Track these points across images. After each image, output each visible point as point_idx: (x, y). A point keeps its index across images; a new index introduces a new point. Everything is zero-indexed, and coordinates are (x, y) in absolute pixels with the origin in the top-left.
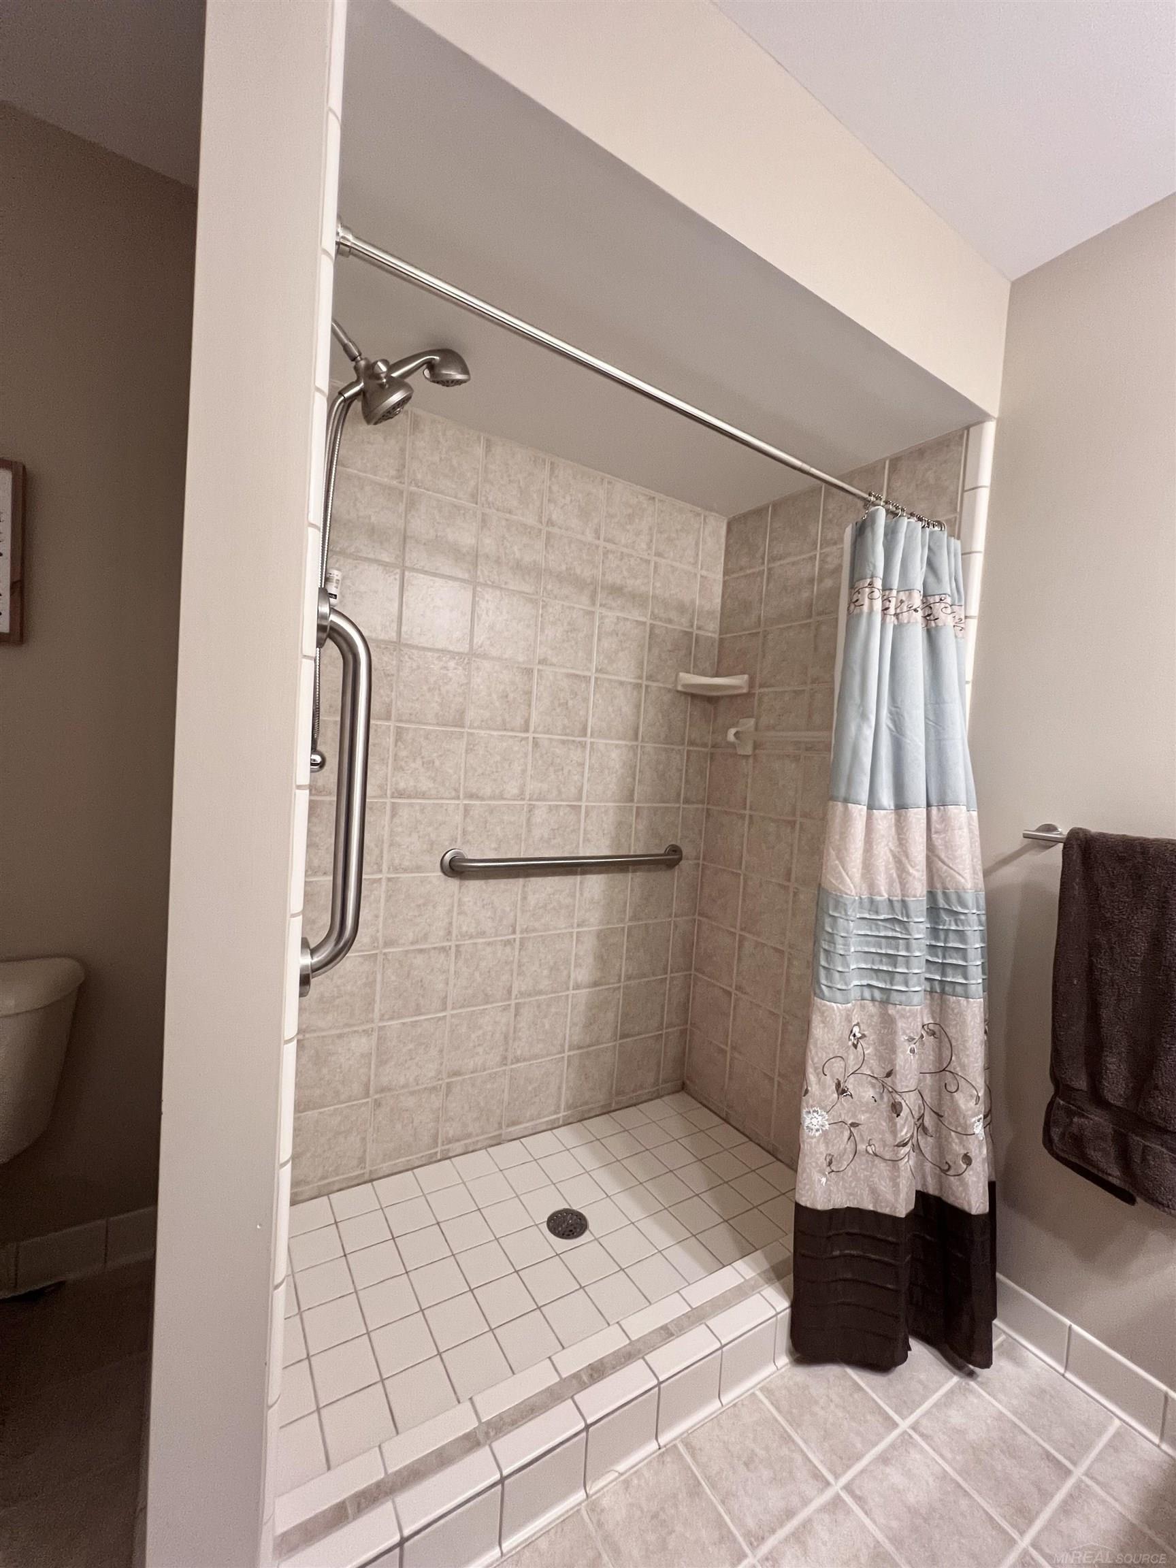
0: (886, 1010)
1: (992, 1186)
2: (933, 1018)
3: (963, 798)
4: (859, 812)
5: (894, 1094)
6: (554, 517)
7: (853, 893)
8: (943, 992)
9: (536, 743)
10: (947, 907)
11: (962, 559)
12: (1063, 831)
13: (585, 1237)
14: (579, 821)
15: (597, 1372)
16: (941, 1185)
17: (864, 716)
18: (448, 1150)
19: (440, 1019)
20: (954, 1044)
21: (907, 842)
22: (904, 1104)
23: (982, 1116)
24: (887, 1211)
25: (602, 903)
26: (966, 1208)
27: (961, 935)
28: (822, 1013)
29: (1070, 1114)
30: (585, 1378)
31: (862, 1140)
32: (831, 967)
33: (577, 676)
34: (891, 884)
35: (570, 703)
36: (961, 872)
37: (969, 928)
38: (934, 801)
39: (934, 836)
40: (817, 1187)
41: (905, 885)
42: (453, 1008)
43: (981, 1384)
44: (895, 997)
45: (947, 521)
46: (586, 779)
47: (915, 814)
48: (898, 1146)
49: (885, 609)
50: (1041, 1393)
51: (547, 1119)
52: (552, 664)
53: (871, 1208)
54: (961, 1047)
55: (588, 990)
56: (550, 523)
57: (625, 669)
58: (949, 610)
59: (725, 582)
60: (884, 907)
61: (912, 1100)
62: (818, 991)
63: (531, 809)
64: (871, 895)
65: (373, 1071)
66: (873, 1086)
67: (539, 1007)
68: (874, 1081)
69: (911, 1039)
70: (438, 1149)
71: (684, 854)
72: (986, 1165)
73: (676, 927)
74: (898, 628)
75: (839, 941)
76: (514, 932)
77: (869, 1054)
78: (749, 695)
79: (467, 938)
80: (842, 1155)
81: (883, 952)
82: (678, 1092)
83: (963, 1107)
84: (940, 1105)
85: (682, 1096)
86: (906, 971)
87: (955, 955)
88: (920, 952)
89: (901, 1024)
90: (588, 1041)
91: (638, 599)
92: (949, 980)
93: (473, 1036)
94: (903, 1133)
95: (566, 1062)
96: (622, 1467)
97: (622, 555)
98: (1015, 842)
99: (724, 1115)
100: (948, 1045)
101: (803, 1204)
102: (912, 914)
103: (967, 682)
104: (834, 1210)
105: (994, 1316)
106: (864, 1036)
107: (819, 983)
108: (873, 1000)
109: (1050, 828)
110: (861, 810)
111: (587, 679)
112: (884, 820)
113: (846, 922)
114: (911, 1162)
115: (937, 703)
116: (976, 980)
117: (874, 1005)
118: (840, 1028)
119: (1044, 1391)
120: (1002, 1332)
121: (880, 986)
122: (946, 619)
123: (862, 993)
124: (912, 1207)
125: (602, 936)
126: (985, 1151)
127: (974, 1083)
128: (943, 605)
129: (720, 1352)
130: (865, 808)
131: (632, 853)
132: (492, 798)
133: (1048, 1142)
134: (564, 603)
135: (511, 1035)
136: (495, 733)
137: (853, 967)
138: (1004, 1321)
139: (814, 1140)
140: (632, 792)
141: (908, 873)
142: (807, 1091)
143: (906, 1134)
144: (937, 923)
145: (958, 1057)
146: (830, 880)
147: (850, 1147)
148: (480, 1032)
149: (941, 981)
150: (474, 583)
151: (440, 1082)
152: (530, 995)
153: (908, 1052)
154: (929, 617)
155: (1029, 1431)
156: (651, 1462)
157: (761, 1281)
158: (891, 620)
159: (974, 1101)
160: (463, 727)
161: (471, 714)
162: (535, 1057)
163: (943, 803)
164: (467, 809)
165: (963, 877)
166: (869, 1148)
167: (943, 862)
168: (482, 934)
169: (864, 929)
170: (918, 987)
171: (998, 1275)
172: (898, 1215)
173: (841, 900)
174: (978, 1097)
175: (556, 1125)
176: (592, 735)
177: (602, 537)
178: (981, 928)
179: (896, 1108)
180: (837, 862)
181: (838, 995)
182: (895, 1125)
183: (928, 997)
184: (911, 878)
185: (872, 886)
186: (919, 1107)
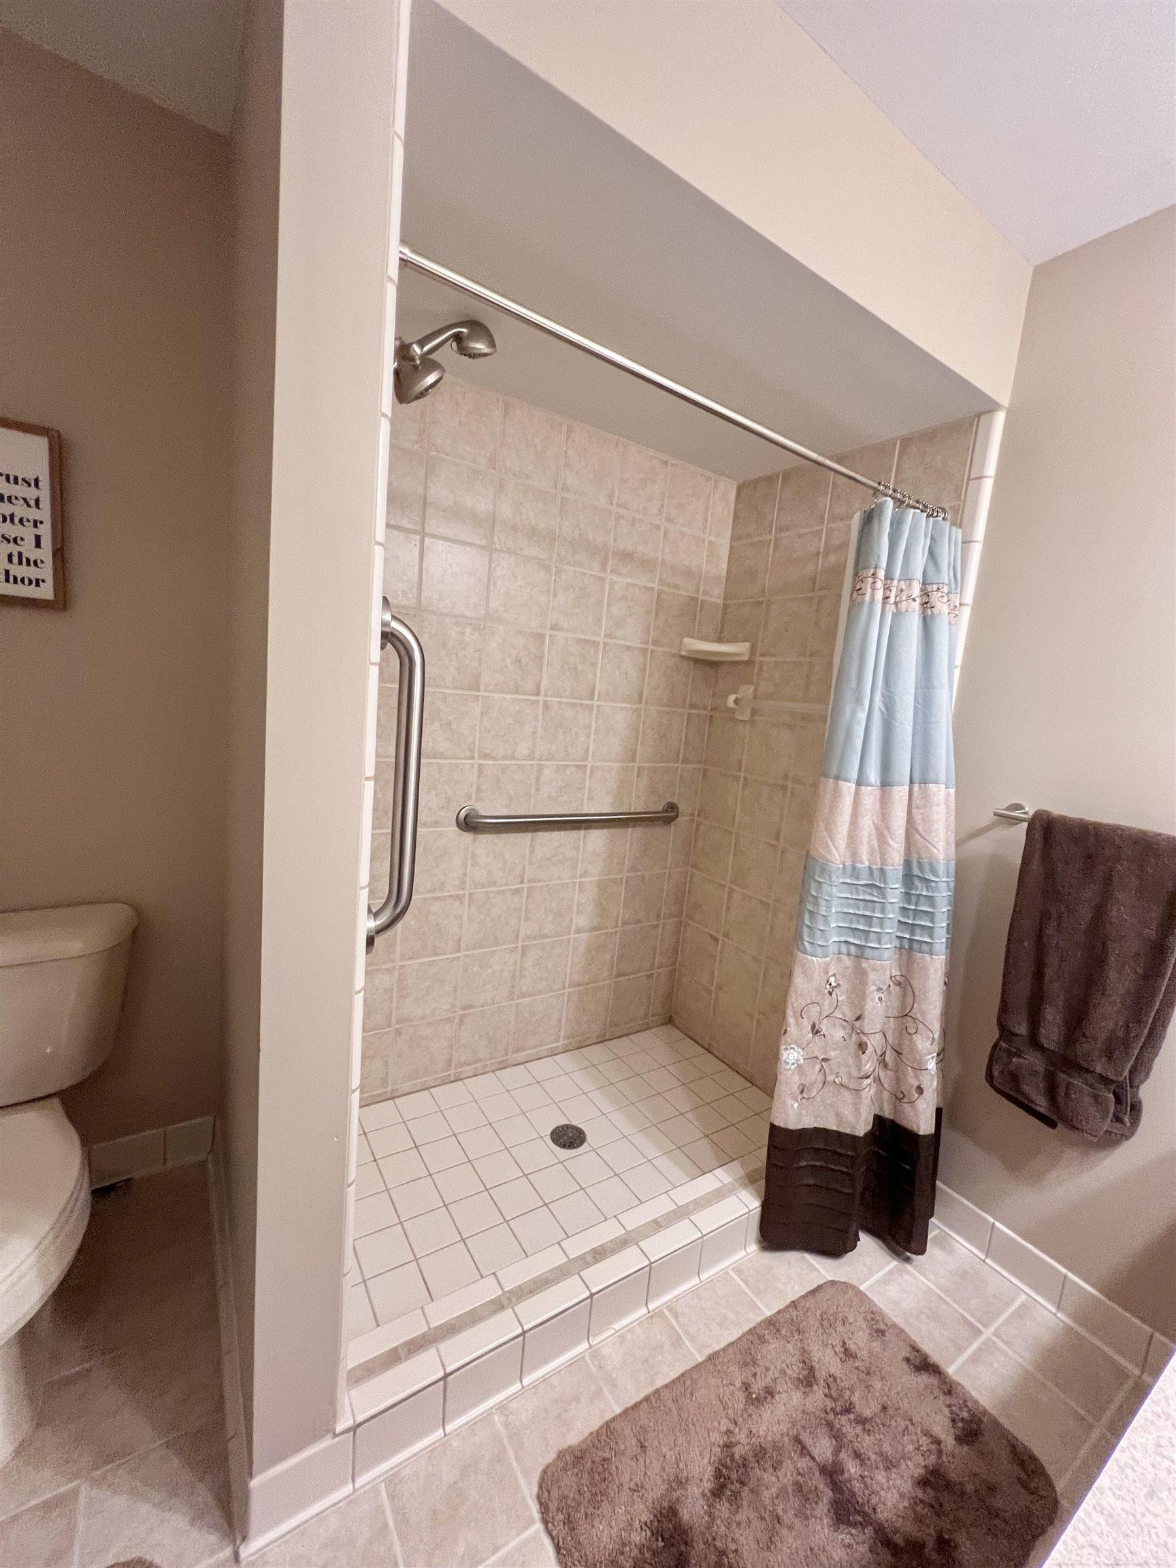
0: (860, 963)
1: (939, 1112)
2: (901, 970)
3: (943, 777)
4: (848, 788)
5: (861, 1035)
6: (569, 482)
7: (838, 862)
8: (911, 949)
9: (546, 706)
10: (920, 875)
11: (962, 548)
12: (1031, 810)
13: (585, 1148)
14: (584, 780)
15: (599, 1254)
16: (895, 1110)
17: (859, 701)
18: (461, 1073)
19: (454, 959)
20: (917, 992)
21: (889, 816)
22: (869, 1043)
23: (935, 1054)
24: (848, 1131)
25: (603, 856)
26: (915, 1128)
27: (930, 899)
28: (803, 965)
29: (1010, 1054)
30: (589, 1259)
31: (831, 1073)
32: (814, 925)
33: (587, 641)
34: (872, 853)
35: (580, 667)
36: (935, 844)
37: (938, 895)
38: (917, 777)
39: (914, 811)
40: (791, 1112)
41: (884, 854)
42: (467, 950)
43: (916, 1268)
44: (868, 953)
45: (951, 508)
46: (592, 740)
47: (899, 792)
48: (861, 1078)
49: (886, 598)
50: (964, 1275)
51: (547, 1047)
52: (562, 630)
53: (835, 1128)
54: (922, 996)
55: (588, 934)
56: (565, 488)
57: (632, 635)
58: (945, 599)
59: (732, 548)
60: (865, 874)
61: (877, 1040)
62: (800, 946)
63: (541, 768)
64: (853, 862)
65: (394, 1004)
66: (844, 1027)
67: (543, 949)
68: (844, 1023)
69: (880, 989)
70: (452, 1072)
71: (680, 811)
72: (935, 1095)
73: (670, 876)
74: (897, 615)
75: (823, 903)
76: (522, 882)
77: (842, 1001)
78: (750, 663)
79: (480, 886)
80: (813, 1084)
81: (861, 913)
82: (667, 1024)
83: (920, 1046)
84: (900, 1045)
85: (667, 1029)
86: (880, 931)
87: (925, 918)
88: (893, 915)
89: (872, 976)
90: (586, 979)
91: (647, 565)
92: (916, 938)
93: (484, 975)
94: (867, 1068)
95: (566, 997)
96: (617, 1326)
97: (633, 522)
98: (987, 818)
99: (706, 1045)
100: (912, 995)
101: (776, 1124)
102: (889, 881)
103: (956, 667)
104: (803, 1129)
105: (932, 1215)
106: (838, 985)
107: (802, 939)
108: (849, 954)
109: (1018, 807)
110: (850, 787)
111: (595, 644)
112: (870, 795)
113: (829, 887)
114: (871, 1092)
115: (927, 688)
116: (941, 940)
117: (850, 959)
118: (818, 978)
119: (966, 1272)
120: (936, 1227)
121: (856, 942)
122: (941, 607)
123: (839, 948)
124: (869, 1127)
125: (602, 887)
126: (935, 1083)
127: (930, 1027)
128: (940, 594)
129: (701, 1240)
130: (854, 785)
131: (632, 811)
132: (504, 758)
133: (990, 1077)
134: (576, 569)
135: (518, 974)
136: (507, 696)
137: (833, 925)
138: (941, 1219)
139: (790, 1072)
140: (635, 752)
141: (888, 844)
142: (786, 1031)
143: (869, 1068)
144: (911, 889)
145: (919, 1004)
146: (818, 850)
147: (820, 1078)
148: (490, 971)
149: (910, 940)
150: (490, 549)
151: (454, 1014)
152: (535, 939)
153: (877, 1000)
154: (926, 605)
155: (951, 1302)
156: (641, 1322)
157: (737, 1185)
158: (891, 609)
159: (929, 1042)
160: (479, 691)
161: (486, 678)
162: (540, 992)
163: (924, 781)
164: (481, 769)
165: (935, 847)
166: (837, 1080)
167: (920, 835)
168: (494, 883)
169: (845, 892)
170: (889, 945)
171: (938, 1183)
172: (857, 1134)
173: (826, 867)
174: (933, 1039)
175: (556, 1052)
176: (598, 699)
177: (615, 502)
178: (949, 893)
179: (862, 1047)
180: (825, 833)
181: (819, 950)
182: (860, 1061)
183: (898, 952)
184: (890, 850)
185: (854, 854)
186: (883, 1046)
